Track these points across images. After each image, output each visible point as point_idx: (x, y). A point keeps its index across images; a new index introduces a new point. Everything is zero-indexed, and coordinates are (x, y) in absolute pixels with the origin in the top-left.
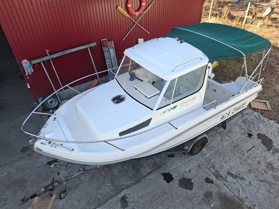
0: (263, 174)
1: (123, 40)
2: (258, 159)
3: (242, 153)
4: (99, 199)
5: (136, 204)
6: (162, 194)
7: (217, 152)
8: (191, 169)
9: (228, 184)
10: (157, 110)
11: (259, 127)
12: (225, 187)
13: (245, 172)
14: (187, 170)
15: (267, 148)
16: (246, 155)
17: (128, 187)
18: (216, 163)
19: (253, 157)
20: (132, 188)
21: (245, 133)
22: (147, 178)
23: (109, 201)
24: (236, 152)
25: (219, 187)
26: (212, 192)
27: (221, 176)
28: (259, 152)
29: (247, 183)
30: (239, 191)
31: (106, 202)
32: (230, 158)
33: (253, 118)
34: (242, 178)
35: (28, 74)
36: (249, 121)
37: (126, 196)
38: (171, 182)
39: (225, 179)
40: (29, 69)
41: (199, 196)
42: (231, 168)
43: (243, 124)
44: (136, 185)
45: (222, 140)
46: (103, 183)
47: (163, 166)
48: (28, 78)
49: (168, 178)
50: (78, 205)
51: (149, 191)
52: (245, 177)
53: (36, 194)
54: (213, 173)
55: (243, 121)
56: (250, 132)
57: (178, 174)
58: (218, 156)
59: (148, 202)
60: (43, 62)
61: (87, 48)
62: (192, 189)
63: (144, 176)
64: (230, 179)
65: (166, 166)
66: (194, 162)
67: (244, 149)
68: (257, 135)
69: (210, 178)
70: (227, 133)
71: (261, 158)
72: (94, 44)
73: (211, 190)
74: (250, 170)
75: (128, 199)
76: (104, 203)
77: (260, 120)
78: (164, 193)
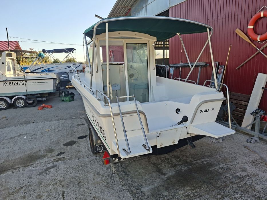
0: (25, 193)
3: (67, 186)
8: (80, 147)
9: (47, 163)
13: (43, 179)
16: (60, 189)
18: (72, 161)
25: (50, 158)
27: (57, 161)
29: (32, 176)
30: (34, 168)
34: (41, 174)
38: (77, 138)
39: (52, 163)
41: (55, 147)
42: (58, 170)
45: (98, 174)
49: (82, 137)
52: (40, 177)
54: (65, 157)
57: (82, 141)
62: (64, 145)
67: (69, 190)
69: (62, 155)
73: (53, 153)
74: (41, 184)
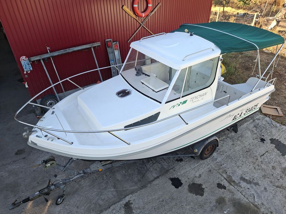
0: (278, 180)
1: (128, 42)
2: (272, 164)
3: (255, 158)
4: (100, 205)
5: (142, 210)
6: (170, 200)
7: (228, 157)
8: (201, 173)
9: (241, 189)
10: (166, 103)
11: (271, 132)
12: (239, 193)
13: (260, 178)
14: (197, 175)
15: (281, 153)
16: (260, 159)
17: (132, 192)
18: (228, 168)
19: (267, 162)
20: (137, 194)
21: (257, 138)
22: (154, 183)
23: (111, 207)
24: (248, 157)
25: (232, 192)
26: (225, 198)
27: (234, 182)
28: (272, 157)
29: (263, 189)
30: (254, 198)
31: (108, 208)
32: (243, 163)
33: (264, 123)
34: (257, 184)
35: (27, 72)
36: (261, 126)
37: (130, 202)
38: (180, 188)
39: (238, 185)
40: (28, 67)
41: (211, 203)
42: (244, 173)
43: (255, 129)
44: (142, 190)
45: (233, 144)
46: (105, 188)
47: (171, 171)
48: (26, 76)
49: (177, 183)
50: (77, 212)
51: (156, 196)
52: (260, 182)
53: (29, 198)
54: (225, 179)
55: (255, 126)
56: (262, 137)
57: (187, 179)
58: (230, 160)
59: (155, 209)
60: (43, 59)
61: (91, 48)
62: (203, 194)
63: (150, 180)
64: (243, 184)
65: (175, 171)
66: (205, 167)
67: (257, 154)
68: (270, 140)
69: (222, 183)
70: (238, 138)
71: (275, 163)
72: (98, 44)
73: (223, 196)
74: (265, 175)
75: (132, 206)
76: (106, 209)
77: (273, 125)
78: (173, 199)
